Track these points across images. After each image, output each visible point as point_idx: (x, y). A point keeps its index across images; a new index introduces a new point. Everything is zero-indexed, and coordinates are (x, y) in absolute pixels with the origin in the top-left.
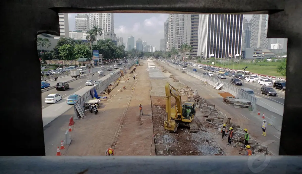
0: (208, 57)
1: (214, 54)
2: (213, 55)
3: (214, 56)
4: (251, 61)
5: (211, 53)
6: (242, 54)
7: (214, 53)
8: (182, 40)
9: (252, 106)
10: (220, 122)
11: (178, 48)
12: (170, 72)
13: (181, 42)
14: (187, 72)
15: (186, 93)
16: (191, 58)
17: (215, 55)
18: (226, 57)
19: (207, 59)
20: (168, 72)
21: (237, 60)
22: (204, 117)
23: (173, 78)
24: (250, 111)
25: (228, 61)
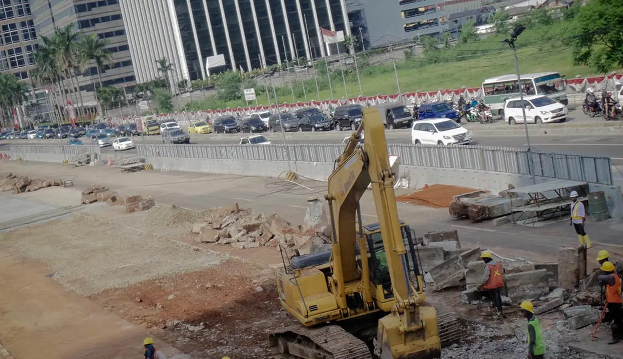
0: (195, 74)
1: (222, 56)
2: (216, 60)
3: (223, 63)
4: (406, 53)
5: (207, 53)
6: (354, 30)
7: (222, 50)
8: (26, 18)
9: (601, 194)
10: (541, 284)
11: (13, 64)
12: (58, 185)
13: (19, 30)
14: (151, 160)
15: (255, 233)
16: (113, 101)
17: (227, 59)
18: (282, 58)
19: (196, 88)
20: (50, 186)
21: (343, 62)
22: (445, 294)
23: (114, 199)
24: (600, 220)
25: (301, 74)
